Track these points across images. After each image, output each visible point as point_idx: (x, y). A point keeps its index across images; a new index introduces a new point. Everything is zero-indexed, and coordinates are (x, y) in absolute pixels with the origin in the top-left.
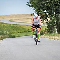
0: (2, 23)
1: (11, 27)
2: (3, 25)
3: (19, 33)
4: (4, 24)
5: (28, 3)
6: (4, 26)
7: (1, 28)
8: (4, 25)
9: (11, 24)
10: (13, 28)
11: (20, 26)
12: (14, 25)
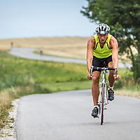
0: (16, 58)
1: (37, 68)
2: (17, 62)
3: (58, 82)
4: (21, 58)
5: (84, 8)
6: (20, 64)
7: (13, 70)
8: (21, 61)
9: (37, 61)
10: (44, 71)
11: (61, 65)
12: (45, 62)
